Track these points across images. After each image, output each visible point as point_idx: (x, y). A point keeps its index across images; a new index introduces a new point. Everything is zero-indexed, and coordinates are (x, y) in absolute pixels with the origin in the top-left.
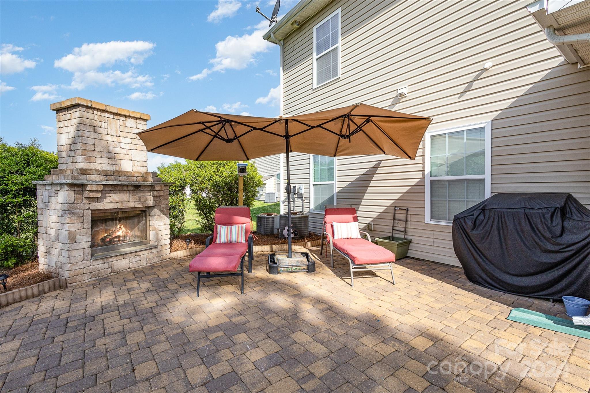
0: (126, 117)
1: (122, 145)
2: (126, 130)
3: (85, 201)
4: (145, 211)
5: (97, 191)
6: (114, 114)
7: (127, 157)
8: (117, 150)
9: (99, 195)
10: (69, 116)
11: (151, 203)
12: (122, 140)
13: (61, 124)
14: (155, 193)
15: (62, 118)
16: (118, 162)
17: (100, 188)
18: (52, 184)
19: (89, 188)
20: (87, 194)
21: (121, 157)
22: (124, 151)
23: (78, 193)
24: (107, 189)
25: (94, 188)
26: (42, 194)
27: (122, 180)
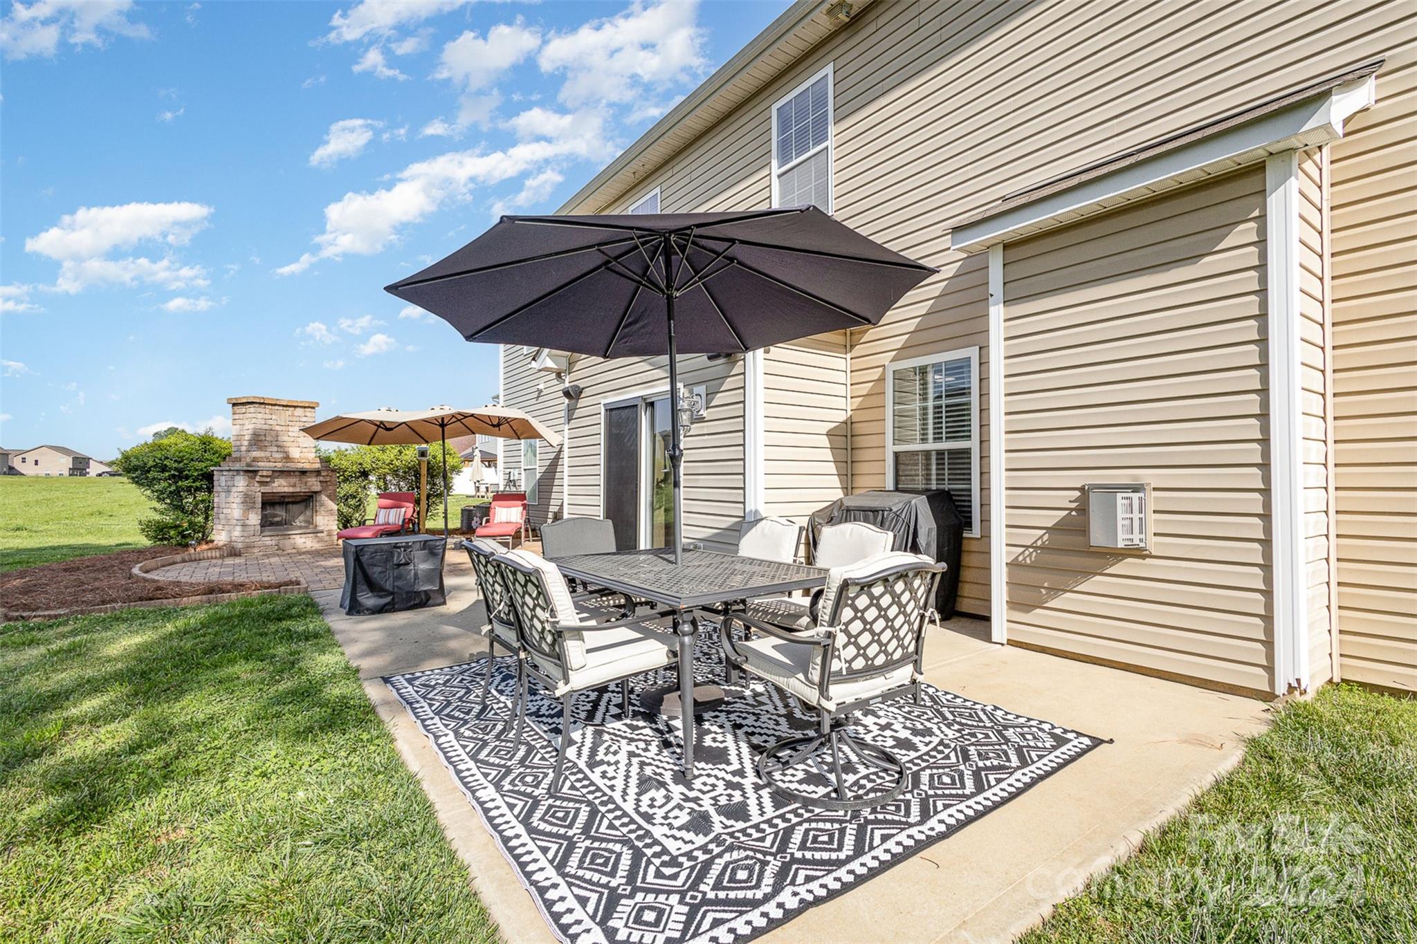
0: (295, 407)
1: (290, 434)
2: (295, 419)
3: (256, 484)
4: (312, 496)
5: (267, 476)
6: (284, 406)
7: (295, 444)
8: (286, 438)
9: (268, 480)
10: (244, 410)
11: (317, 488)
12: (291, 429)
13: (237, 417)
14: (321, 478)
15: (238, 411)
16: (286, 449)
17: (270, 473)
18: (230, 470)
19: (260, 473)
20: (258, 479)
21: (288, 444)
22: (292, 439)
23: (251, 478)
24: (276, 474)
25: (265, 473)
26: (220, 480)
27: (292, 466)
